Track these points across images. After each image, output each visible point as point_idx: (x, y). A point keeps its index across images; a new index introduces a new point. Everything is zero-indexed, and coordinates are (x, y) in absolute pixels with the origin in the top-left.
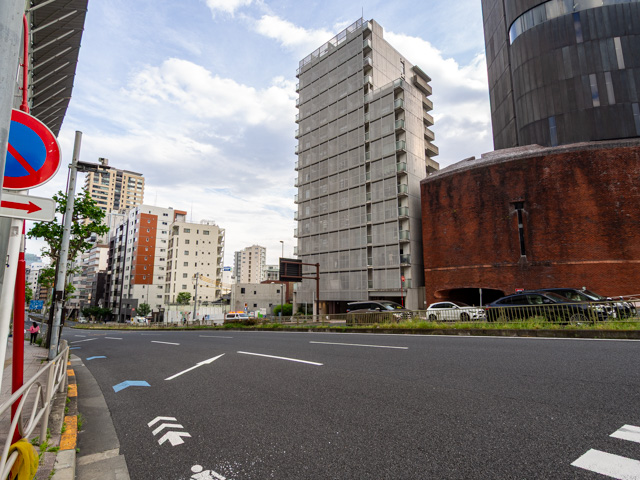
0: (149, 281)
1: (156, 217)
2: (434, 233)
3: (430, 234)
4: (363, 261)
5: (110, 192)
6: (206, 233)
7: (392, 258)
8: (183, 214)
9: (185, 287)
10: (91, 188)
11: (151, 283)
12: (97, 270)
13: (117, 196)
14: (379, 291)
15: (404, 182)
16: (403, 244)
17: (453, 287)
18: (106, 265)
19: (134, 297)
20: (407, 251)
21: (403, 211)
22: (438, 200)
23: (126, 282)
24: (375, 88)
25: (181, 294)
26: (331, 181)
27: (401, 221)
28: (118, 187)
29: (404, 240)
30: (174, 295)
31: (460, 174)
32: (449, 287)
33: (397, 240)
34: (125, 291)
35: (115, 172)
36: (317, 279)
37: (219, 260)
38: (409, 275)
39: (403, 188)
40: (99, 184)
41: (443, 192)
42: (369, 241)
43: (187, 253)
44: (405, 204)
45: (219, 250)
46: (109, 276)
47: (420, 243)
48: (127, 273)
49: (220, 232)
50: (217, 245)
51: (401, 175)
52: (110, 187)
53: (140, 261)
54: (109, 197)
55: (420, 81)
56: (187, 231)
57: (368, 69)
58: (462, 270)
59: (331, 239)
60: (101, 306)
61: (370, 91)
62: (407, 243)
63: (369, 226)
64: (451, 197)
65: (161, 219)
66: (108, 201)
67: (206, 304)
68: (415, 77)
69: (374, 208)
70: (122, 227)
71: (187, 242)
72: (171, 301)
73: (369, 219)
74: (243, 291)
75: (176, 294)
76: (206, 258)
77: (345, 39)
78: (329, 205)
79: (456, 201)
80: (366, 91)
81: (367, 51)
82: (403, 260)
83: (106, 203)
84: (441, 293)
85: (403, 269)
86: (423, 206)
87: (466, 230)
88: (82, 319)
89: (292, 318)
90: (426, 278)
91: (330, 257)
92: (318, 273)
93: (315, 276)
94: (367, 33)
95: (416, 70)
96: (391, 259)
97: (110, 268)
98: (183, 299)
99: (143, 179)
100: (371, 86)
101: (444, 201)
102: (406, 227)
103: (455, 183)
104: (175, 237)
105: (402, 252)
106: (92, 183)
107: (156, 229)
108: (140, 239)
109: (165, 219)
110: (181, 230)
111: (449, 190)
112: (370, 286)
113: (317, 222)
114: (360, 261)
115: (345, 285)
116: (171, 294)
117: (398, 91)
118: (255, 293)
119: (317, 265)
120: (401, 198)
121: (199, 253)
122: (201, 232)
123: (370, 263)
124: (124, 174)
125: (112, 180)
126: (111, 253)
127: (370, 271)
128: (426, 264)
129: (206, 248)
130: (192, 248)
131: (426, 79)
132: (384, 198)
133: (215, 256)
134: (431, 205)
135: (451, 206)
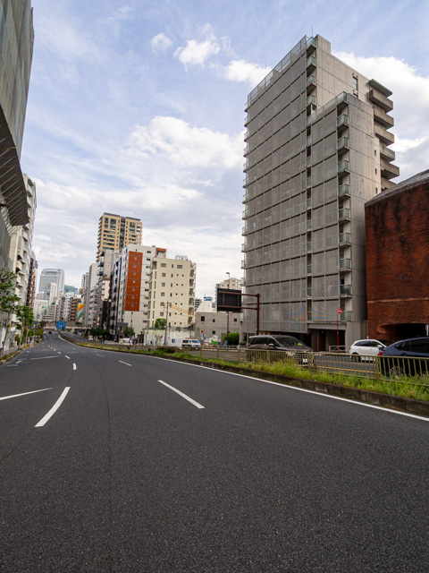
0: (137, 308)
1: (141, 254)
2: (378, 260)
3: (374, 263)
4: (304, 291)
5: (116, 235)
6: (180, 267)
7: (331, 288)
8: (163, 251)
9: (162, 314)
10: (103, 233)
11: (138, 310)
12: (103, 299)
13: (122, 238)
14: (317, 323)
15: (346, 205)
16: (343, 274)
17: (398, 322)
18: (108, 295)
19: (125, 322)
20: (348, 281)
21: (345, 237)
22: (383, 223)
23: (120, 309)
24: (318, 108)
25: (158, 320)
26: (274, 212)
27: (343, 249)
28: (122, 231)
29: (344, 269)
30: (152, 321)
31: (409, 191)
32: (393, 322)
33: (337, 269)
34: (119, 317)
35: (120, 219)
36: (258, 309)
37: (191, 292)
38: (349, 307)
39: (345, 212)
40: (109, 229)
41: (389, 214)
42: (309, 271)
43: (163, 284)
44: (347, 229)
45: (191, 282)
46: (110, 303)
47: (363, 272)
48: (121, 301)
49: (192, 266)
50: (189, 278)
51: (343, 199)
52: (117, 231)
53: (128, 291)
54: (116, 239)
55: (377, 95)
56: (163, 265)
57: (311, 89)
58: (409, 303)
59: (274, 270)
60: (105, 328)
61: (312, 112)
62: (347, 272)
63: (309, 256)
64: (398, 219)
65: (145, 255)
66: (115, 243)
67: (178, 329)
68: (371, 93)
69: (314, 237)
70: (117, 263)
71: (164, 275)
72: (151, 326)
73: (309, 248)
74: (203, 319)
75: (155, 320)
76: (179, 289)
77: (289, 62)
78: (273, 236)
79: (404, 222)
80: (309, 114)
81: (311, 70)
82: (343, 291)
83: (113, 245)
84: (384, 327)
85: (343, 301)
86: (367, 231)
87: (415, 256)
88: (91, 338)
89: (238, 347)
90: (369, 311)
91: (273, 288)
92: (258, 304)
93: (255, 306)
94: (311, 51)
95: (373, 85)
96: (329, 290)
97: (110, 297)
98: (161, 325)
99: (141, 224)
100: (315, 107)
101: (390, 224)
102: (347, 255)
103: (404, 201)
104: (154, 271)
105: (343, 282)
106: (103, 228)
107: (141, 264)
108: (129, 273)
109: (149, 256)
110: (158, 265)
111: (397, 211)
112: (309, 318)
113: (261, 253)
114: (300, 292)
115: (286, 316)
116: (151, 320)
117: (342, 107)
118: (214, 321)
119: (258, 296)
120: (343, 224)
121: (174, 285)
122: (175, 266)
123: (309, 294)
124: (127, 220)
125: (118, 225)
126: (111, 285)
127: (309, 302)
128: (368, 295)
129: (180, 280)
130: (167, 280)
131: (386, 93)
132: (324, 224)
133: (188, 287)
134: (376, 229)
135: (398, 229)
